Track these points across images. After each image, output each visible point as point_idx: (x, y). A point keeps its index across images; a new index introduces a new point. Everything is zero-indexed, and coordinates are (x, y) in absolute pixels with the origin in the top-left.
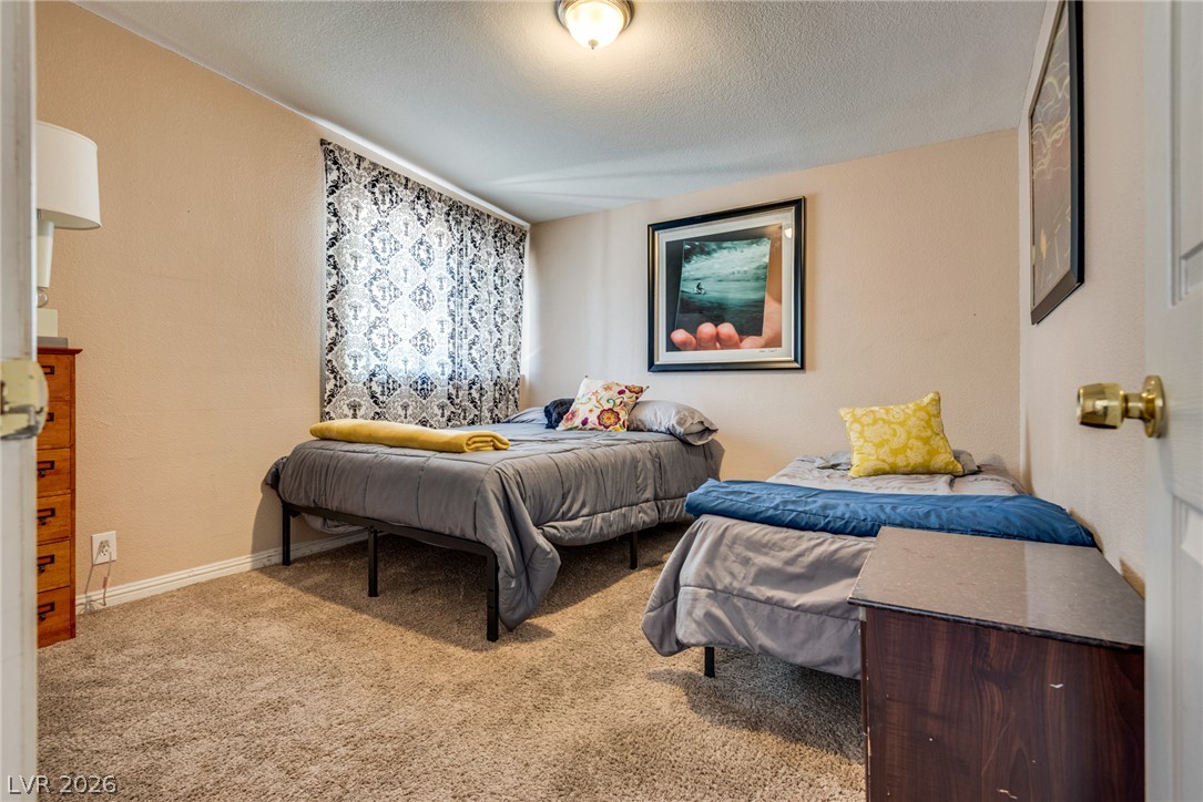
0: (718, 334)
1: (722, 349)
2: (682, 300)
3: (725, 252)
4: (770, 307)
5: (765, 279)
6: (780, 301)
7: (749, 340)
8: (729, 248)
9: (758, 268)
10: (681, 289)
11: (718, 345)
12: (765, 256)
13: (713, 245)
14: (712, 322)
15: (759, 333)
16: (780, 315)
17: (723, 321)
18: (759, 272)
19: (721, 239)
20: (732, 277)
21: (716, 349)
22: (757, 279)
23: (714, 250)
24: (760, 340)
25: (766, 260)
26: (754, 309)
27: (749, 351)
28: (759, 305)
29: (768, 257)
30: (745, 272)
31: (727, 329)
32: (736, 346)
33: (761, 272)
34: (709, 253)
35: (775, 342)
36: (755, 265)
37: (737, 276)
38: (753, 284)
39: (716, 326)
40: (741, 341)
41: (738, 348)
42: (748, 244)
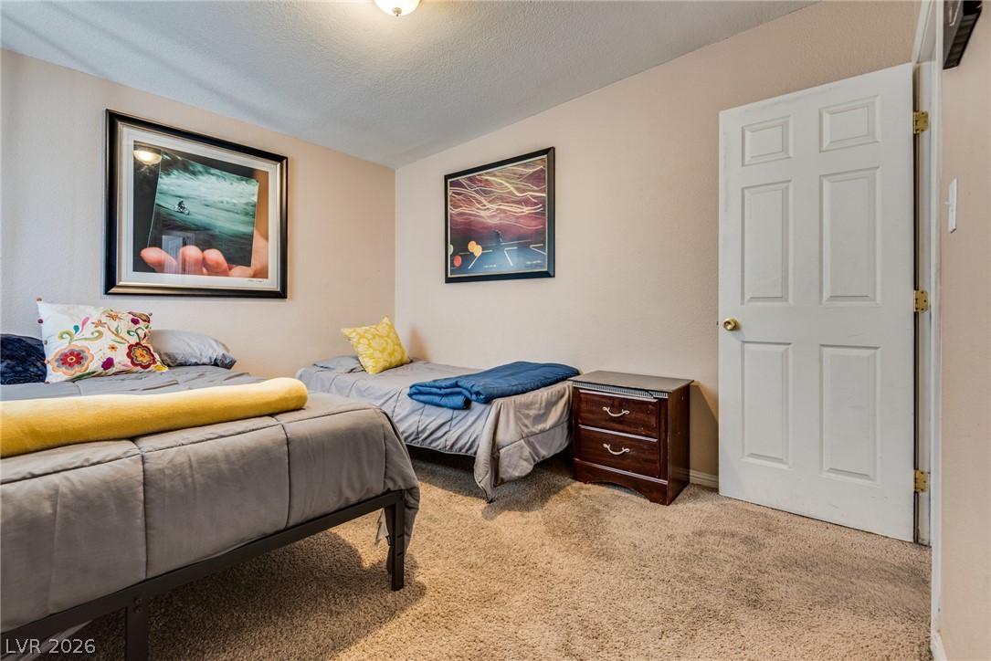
0: (204, 259)
1: (209, 275)
2: (158, 214)
3: (214, 178)
4: (258, 242)
5: (254, 216)
6: (267, 239)
7: (238, 269)
8: (218, 176)
9: (247, 204)
10: (157, 201)
11: (204, 270)
12: (253, 195)
13: (199, 167)
14: (197, 245)
15: (248, 263)
16: (266, 250)
17: (210, 247)
18: (247, 207)
19: (210, 164)
20: (220, 205)
21: (203, 274)
22: (247, 214)
23: (200, 172)
24: (250, 271)
25: (255, 199)
26: (242, 241)
27: (238, 279)
28: (248, 238)
29: (256, 196)
30: (235, 204)
31: (214, 255)
32: (225, 273)
33: (250, 209)
34: (194, 173)
35: (262, 273)
36: (244, 201)
37: (227, 206)
38: (242, 218)
39: (203, 250)
40: (230, 269)
41: (228, 276)
42: (238, 179)
